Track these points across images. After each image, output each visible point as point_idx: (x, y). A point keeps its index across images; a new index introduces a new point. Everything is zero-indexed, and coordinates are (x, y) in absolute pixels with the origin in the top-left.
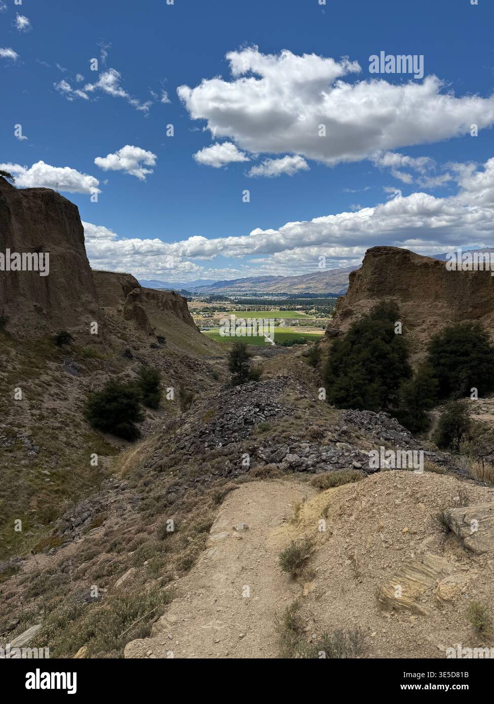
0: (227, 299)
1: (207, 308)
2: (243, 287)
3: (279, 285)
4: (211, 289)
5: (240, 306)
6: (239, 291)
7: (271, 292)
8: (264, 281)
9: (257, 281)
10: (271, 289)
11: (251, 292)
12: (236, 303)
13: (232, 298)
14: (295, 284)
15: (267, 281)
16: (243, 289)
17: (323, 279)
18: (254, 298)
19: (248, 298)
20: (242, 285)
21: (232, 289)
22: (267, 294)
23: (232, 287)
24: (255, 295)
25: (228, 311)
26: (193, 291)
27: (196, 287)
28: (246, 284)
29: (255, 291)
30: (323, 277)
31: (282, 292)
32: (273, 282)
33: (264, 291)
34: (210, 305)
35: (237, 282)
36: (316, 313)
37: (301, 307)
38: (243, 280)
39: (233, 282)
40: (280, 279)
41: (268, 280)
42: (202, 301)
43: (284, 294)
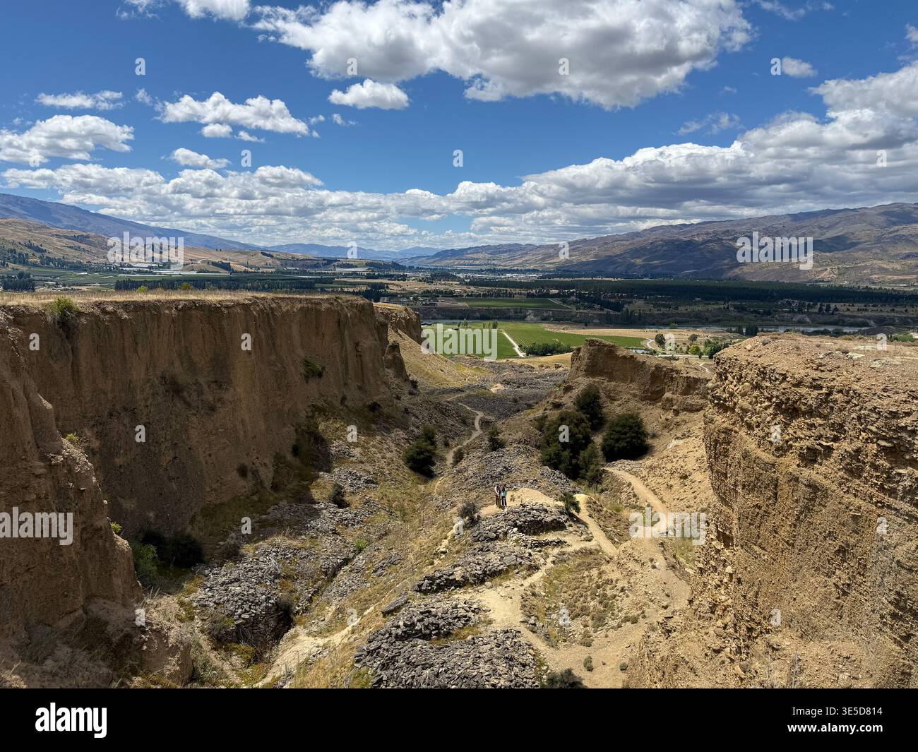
0: (454, 278)
1: (428, 291)
2: (477, 259)
3: (527, 258)
4: (432, 261)
5: (472, 288)
6: (471, 265)
7: (516, 268)
8: (506, 252)
9: (497, 250)
10: (516, 263)
11: (488, 267)
12: (467, 284)
13: (461, 276)
14: (549, 257)
15: (510, 251)
16: (477, 262)
17: (591, 250)
18: (491, 276)
19: (484, 276)
20: (475, 256)
21: (462, 262)
22: (511, 271)
23: (461, 259)
24: (494, 271)
25: (456, 296)
26: (407, 264)
27: (412, 258)
28: (481, 255)
29: (494, 264)
30: (589, 248)
31: (532, 267)
32: (519, 253)
33: (505, 266)
34: (431, 287)
35: (469, 252)
36: (577, 302)
37: (556, 291)
38: (477, 250)
39: (462, 252)
40: (531, 248)
41: (513, 249)
42: (420, 281)
43: (534, 271)
